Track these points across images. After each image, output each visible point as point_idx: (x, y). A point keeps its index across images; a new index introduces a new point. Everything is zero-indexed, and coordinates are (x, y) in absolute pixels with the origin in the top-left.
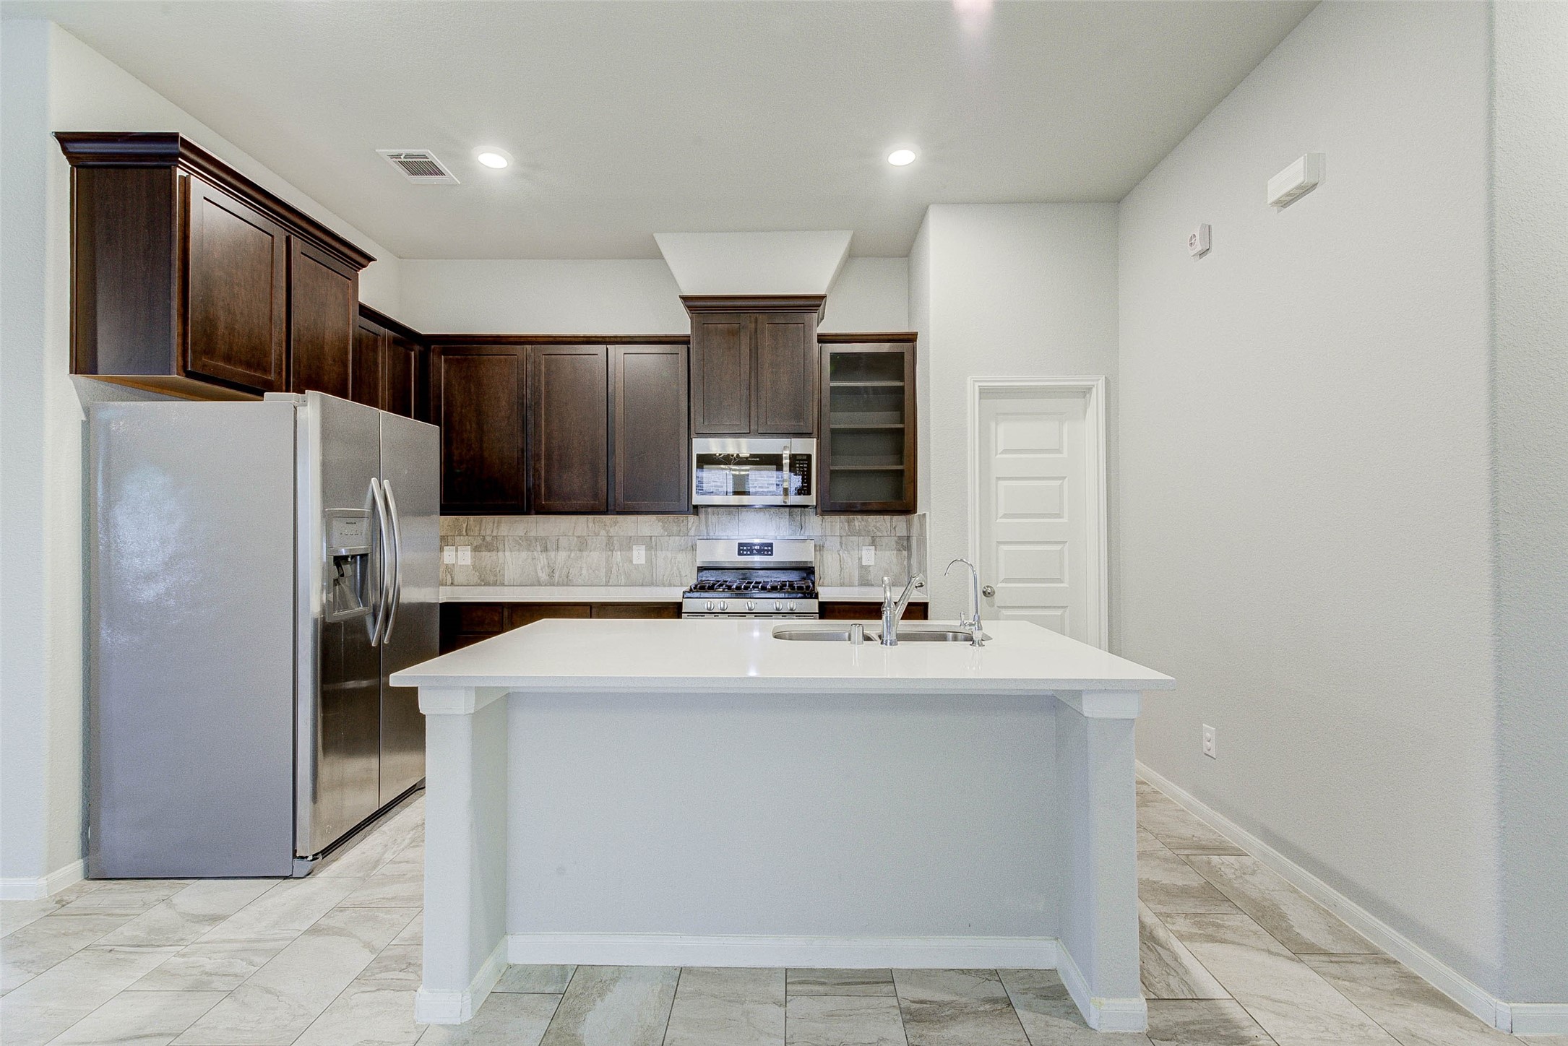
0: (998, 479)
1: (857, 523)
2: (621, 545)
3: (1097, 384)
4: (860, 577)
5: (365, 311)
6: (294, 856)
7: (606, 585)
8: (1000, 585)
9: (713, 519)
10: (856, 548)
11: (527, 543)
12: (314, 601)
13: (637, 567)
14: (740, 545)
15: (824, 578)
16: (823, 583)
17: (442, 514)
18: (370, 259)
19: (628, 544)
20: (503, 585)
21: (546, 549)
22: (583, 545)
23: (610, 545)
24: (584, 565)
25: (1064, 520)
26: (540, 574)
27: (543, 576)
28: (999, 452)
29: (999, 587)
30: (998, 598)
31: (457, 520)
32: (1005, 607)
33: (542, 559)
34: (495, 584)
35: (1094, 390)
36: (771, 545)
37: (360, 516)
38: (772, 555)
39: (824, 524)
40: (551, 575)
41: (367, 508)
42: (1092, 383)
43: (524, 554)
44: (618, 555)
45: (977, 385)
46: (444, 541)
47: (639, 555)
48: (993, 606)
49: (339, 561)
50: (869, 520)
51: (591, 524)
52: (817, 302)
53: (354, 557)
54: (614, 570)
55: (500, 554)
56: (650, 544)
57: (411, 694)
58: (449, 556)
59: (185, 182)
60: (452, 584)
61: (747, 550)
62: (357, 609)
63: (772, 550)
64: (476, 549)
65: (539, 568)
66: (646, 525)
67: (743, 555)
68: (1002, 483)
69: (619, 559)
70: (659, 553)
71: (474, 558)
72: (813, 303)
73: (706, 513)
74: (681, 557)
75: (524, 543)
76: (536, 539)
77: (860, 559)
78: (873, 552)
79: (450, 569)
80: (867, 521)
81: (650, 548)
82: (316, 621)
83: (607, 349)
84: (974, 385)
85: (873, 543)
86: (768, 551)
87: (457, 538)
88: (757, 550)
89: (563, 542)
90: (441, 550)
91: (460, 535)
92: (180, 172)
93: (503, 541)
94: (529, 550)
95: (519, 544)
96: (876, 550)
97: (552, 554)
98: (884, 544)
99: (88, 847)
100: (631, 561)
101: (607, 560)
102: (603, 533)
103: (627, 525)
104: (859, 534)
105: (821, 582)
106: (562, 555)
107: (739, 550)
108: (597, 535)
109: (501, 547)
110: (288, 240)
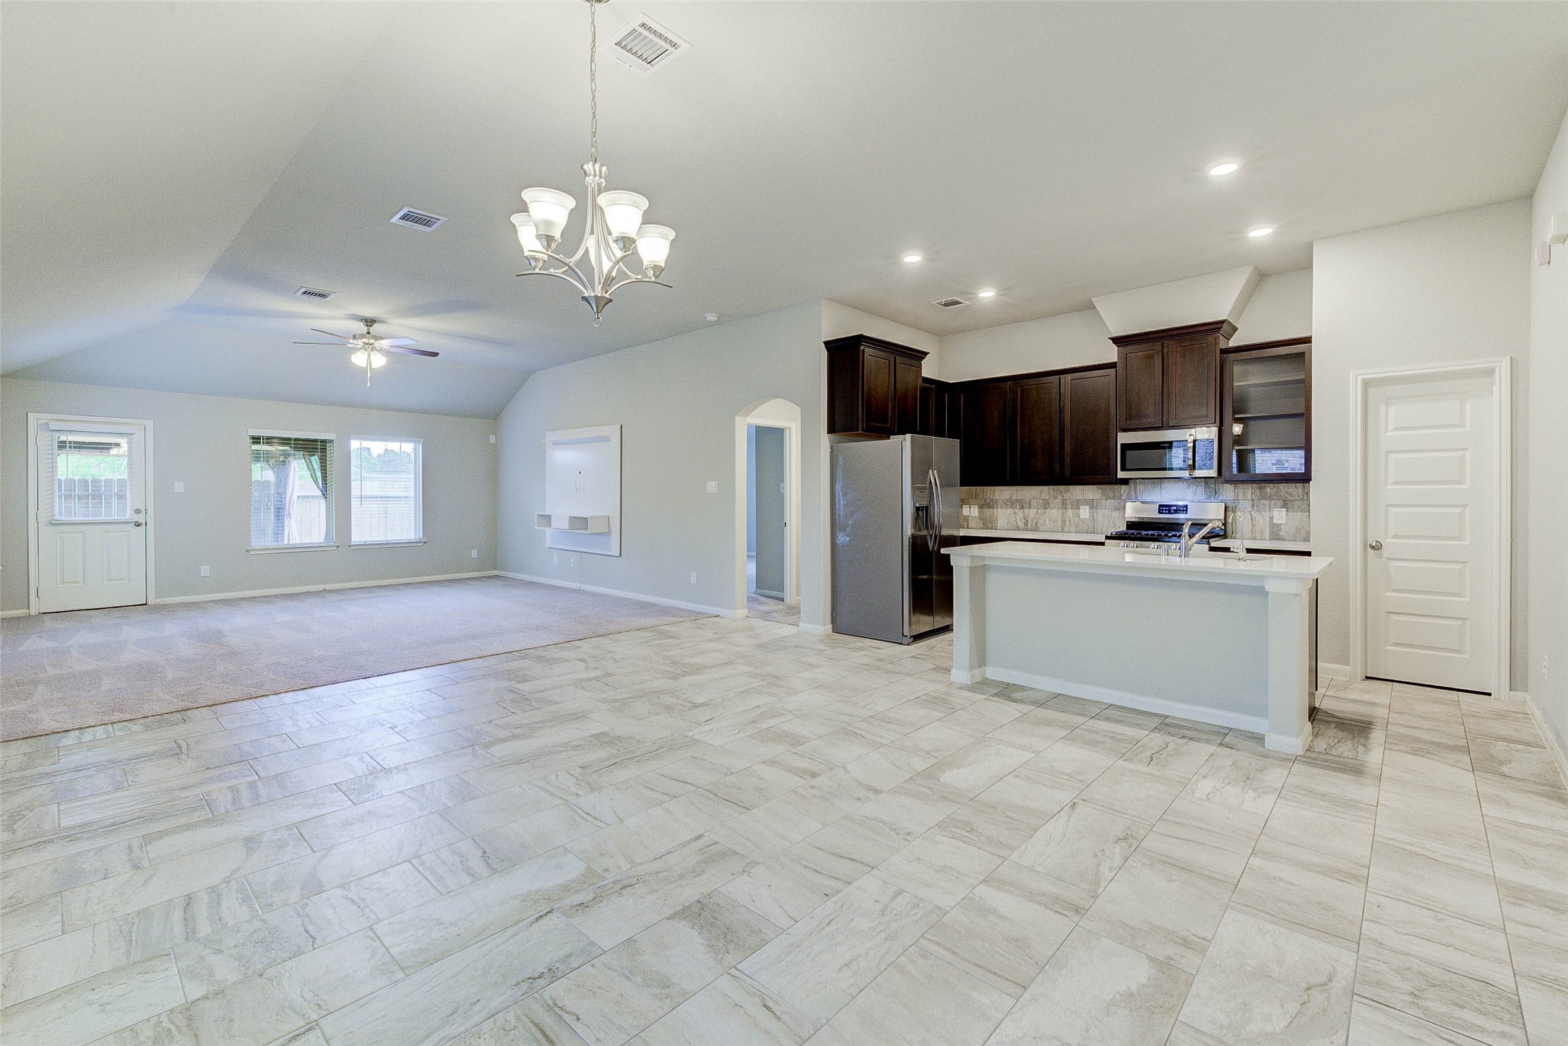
0: (1388, 452)
1: (1268, 490)
2: (1072, 505)
3: (1500, 366)
4: (1271, 533)
5: (926, 380)
6: (903, 635)
7: (1062, 532)
8: (1388, 540)
9: (1140, 487)
10: (1268, 509)
11: (1011, 503)
12: (909, 530)
13: (1083, 521)
14: (1160, 506)
15: (1236, 533)
16: (1235, 536)
17: (962, 485)
18: (926, 354)
19: (1077, 505)
20: (996, 529)
21: (1022, 508)
22: (1046, 505)
23: (1064, 506)
24: (1047, 519)
25: (1466, 486)
26: (1019, 523)
27: (1021, 525)
28: (1390, 429)
29: (1388, 542)
30: (1385, 552)
31: (970, 489)
32: (1392, 559)
33: (1020, 514)
34: (992, 529)
35: (1497, 370)
36: (1186, 506)
37: (924, 488)
38: (1187, 513)
39: (1236, 490)
40: (1026, 524)
41: (927, 485)
42: (1494, 364)
43: (1009, 510)
44: (1070, 512)
45: (1360, 378)
46: (963, 502)
47: (1085, 512)
48: (1381, 557)
49: (918, 509)
50: (1281, 487)
51: (1051, 492)
52: (1219, 326)
53: (923, 507)
54: (1067, 522)
55: (995, 510)
56: (1093, 505)
57: (948, 556)
58: (966, 511)
59: (863, 350)
60: (968, 528)
61: (1166, 510)
62: (924, 533)
63: (1187, 510)
64: (981, 507)
65: (1018, 519)
66: (1090, 492)
67: (1162, 513)
68: (1392, 456)
69: (1071, 514)
70: (1099, 511)
71: (979, 512)
72: (1215, 327)
73: (1135, 484)
74: (1116, 514)
75: (1009, 503)
76: (1016, 501)
77: (1271, 518)
78: (1284, 513)
79: (966, 518)
80: (1278, 488)
81: (1092, 507)
82: (909, 538)
83: (1060, 378)
84: (1356, 379)
85: (1285, 505)
86: (1183, 511)
87: (970, 500)
88: (1174, 510)
89: (1034, 503)
90: (962, 508)
91: (971, 498)
92: (862, 348)
93: (997, 502)
94: (1012, 508)
95: (1006, 504)
96: (1287, 511)
97: (1027, 510)
98: (1296, 507)
99: (833, 621)
100: (1079, 516)
101: (1062, 515)
102: (1060, 497)
103: (1078, 492)
104: (1270, 498)
105: (1233, 536)
106: (1033, 511)
107: (1159, 510)
108: (1055, 498)
109: (995, 506)
110: (895, 358)
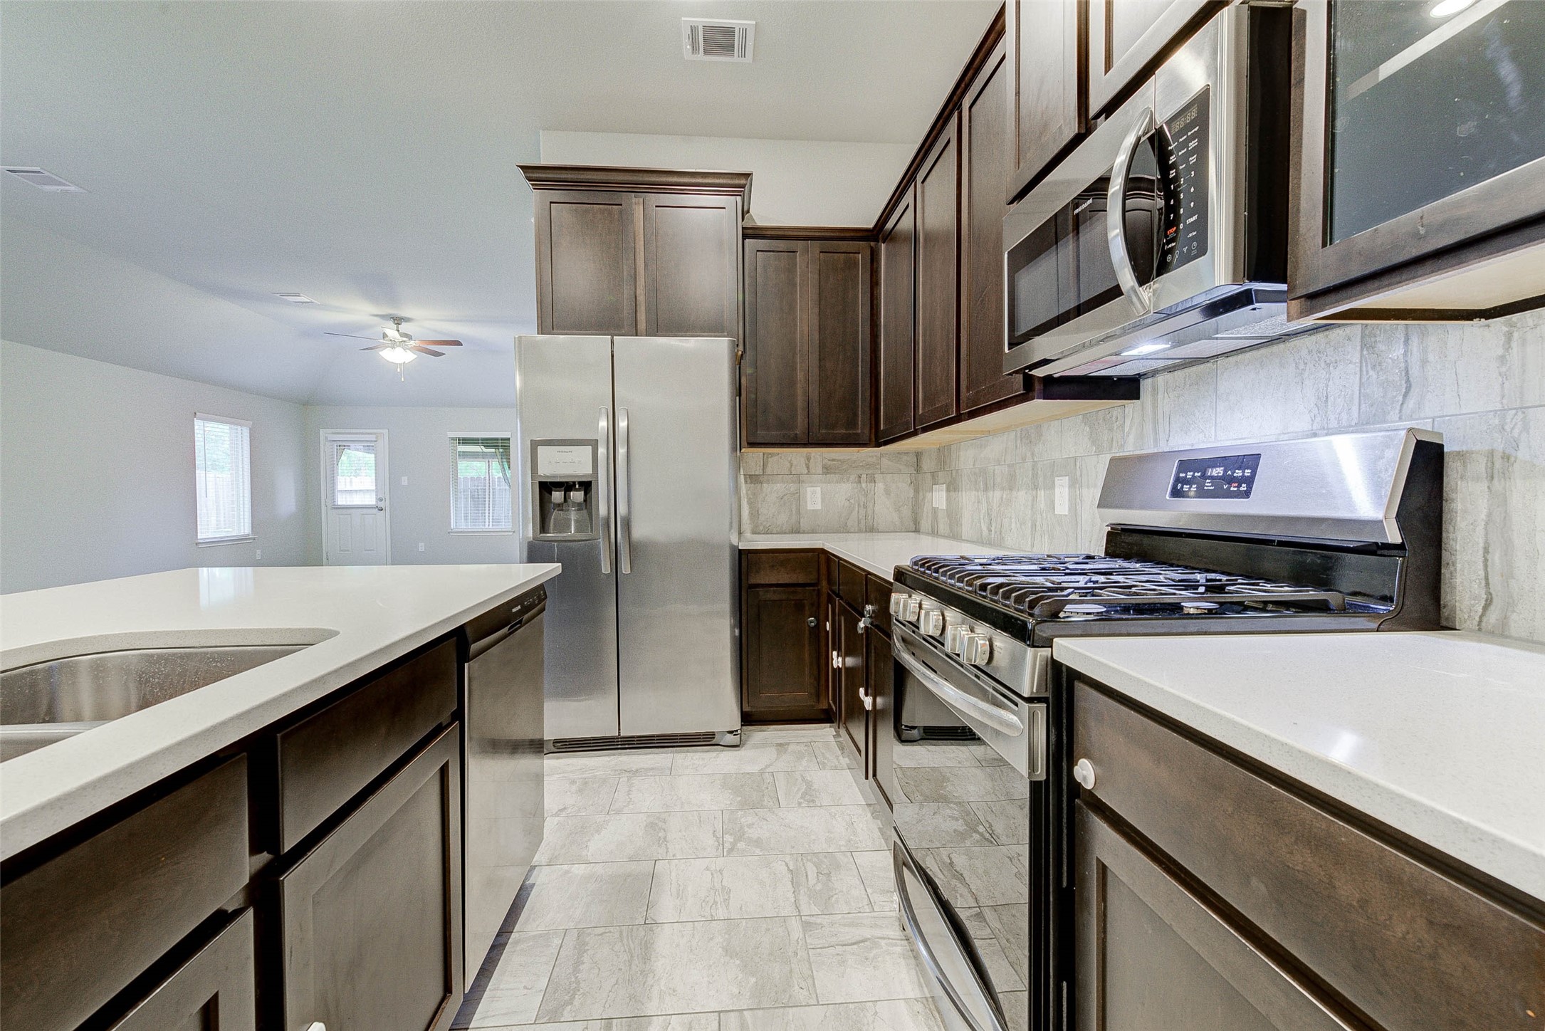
2: (1044, 477)
9: (1165, 401)
11: (975, 479)
14: (1181, 466)
19: (1052, 475)
20: (961, 539)
21: (987, 488)
22: (1012, 479)
23: (1035, 479)
24: (1013, 515)
26: (983, 526)
27: (985, 529)
33: (984, 503)
34: (957, 538)
38: (1247, 494)
40: (990, 528)
43: (973, 494)
44: (1042, 498)
46: (933, 479)
47: (1061, 498)
51: (1019, 441)
55: (960, 495)
56: (1075, 474)
58: (936, 497)
61: (1192, 482)
63: (1250, 481)
64: (948, 488)
65: (982, 515)
66: (1070, 435)
67: (1181, 495)
69: (1043, 505)
70: (1085, 492)
71: (947, 500)
73: (1156, 389)
76: (980, 471)
79: (936, 514)
86: (1240, 481)
87: (940, 474)
88: (1214, 481)
89: (998, 475)
91: (941, 469)
94: (976, 489)
95: (971, 481)
97: (991, 495)
100: (1054, 509)
101: (1032, 505)
103: (1051, 438)
106: (998, 497)
107: (1176, 481)
109: (960, 485)
